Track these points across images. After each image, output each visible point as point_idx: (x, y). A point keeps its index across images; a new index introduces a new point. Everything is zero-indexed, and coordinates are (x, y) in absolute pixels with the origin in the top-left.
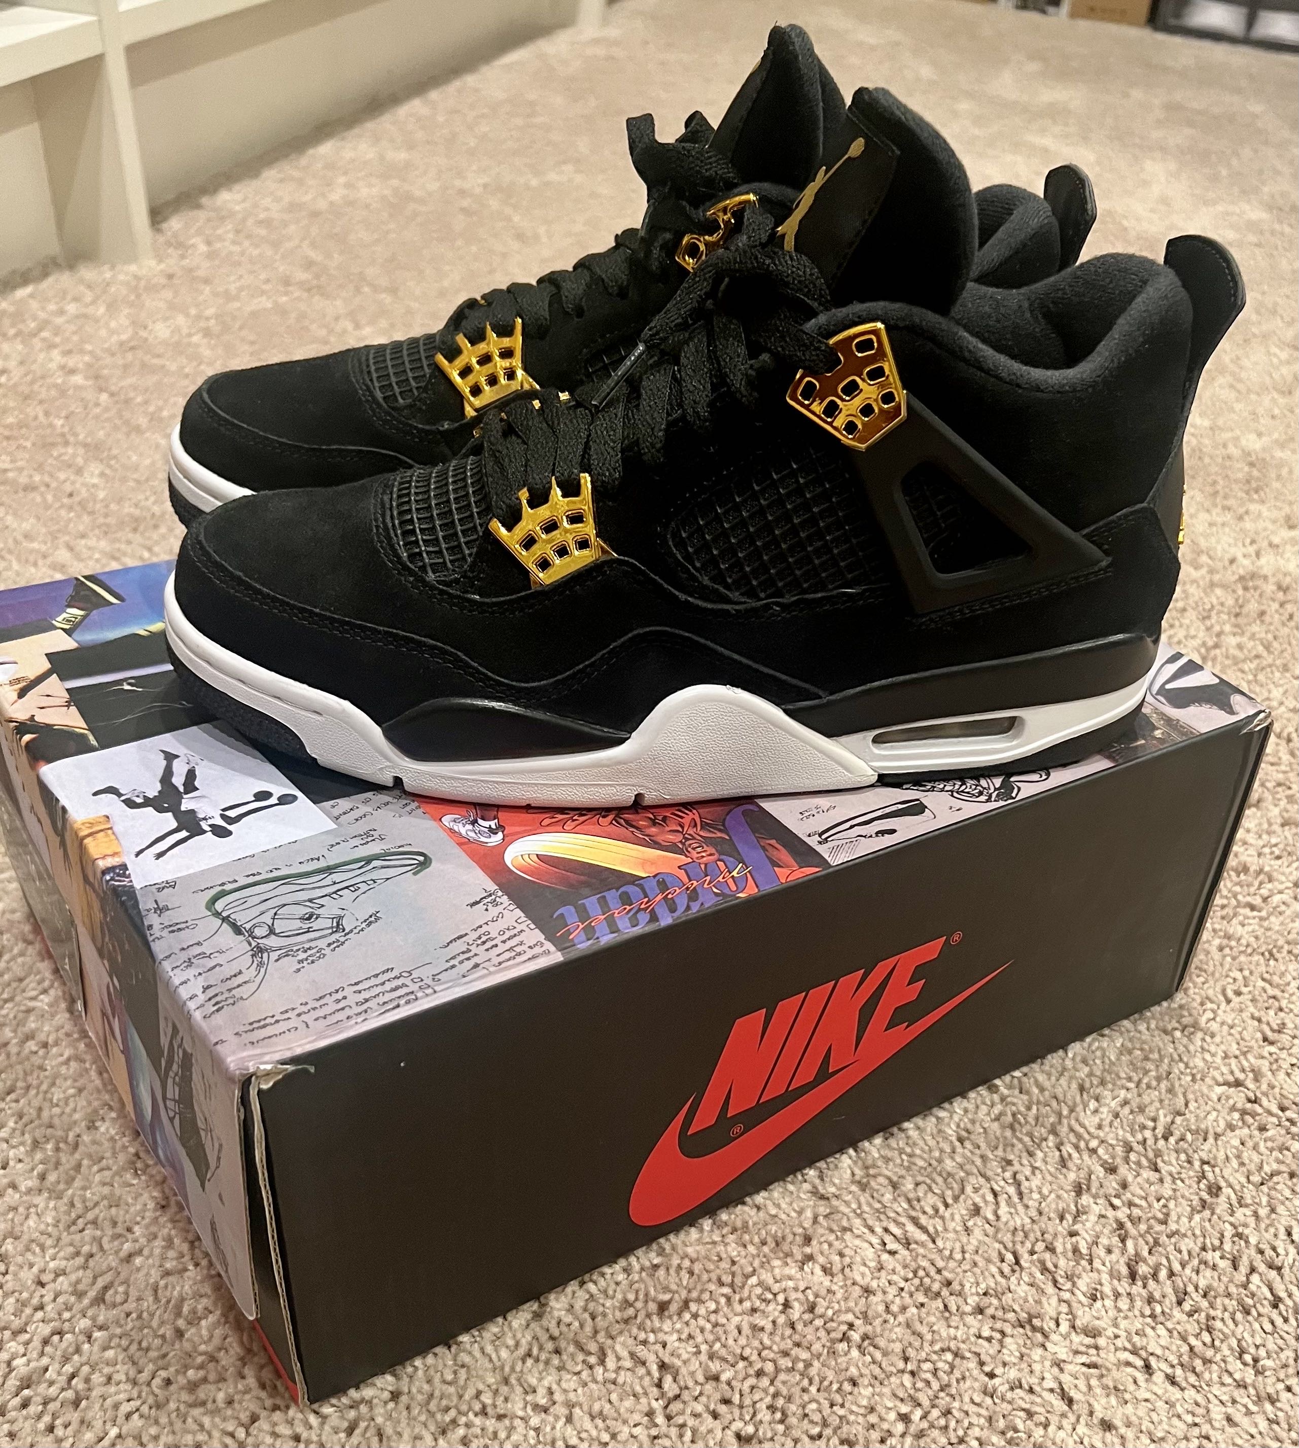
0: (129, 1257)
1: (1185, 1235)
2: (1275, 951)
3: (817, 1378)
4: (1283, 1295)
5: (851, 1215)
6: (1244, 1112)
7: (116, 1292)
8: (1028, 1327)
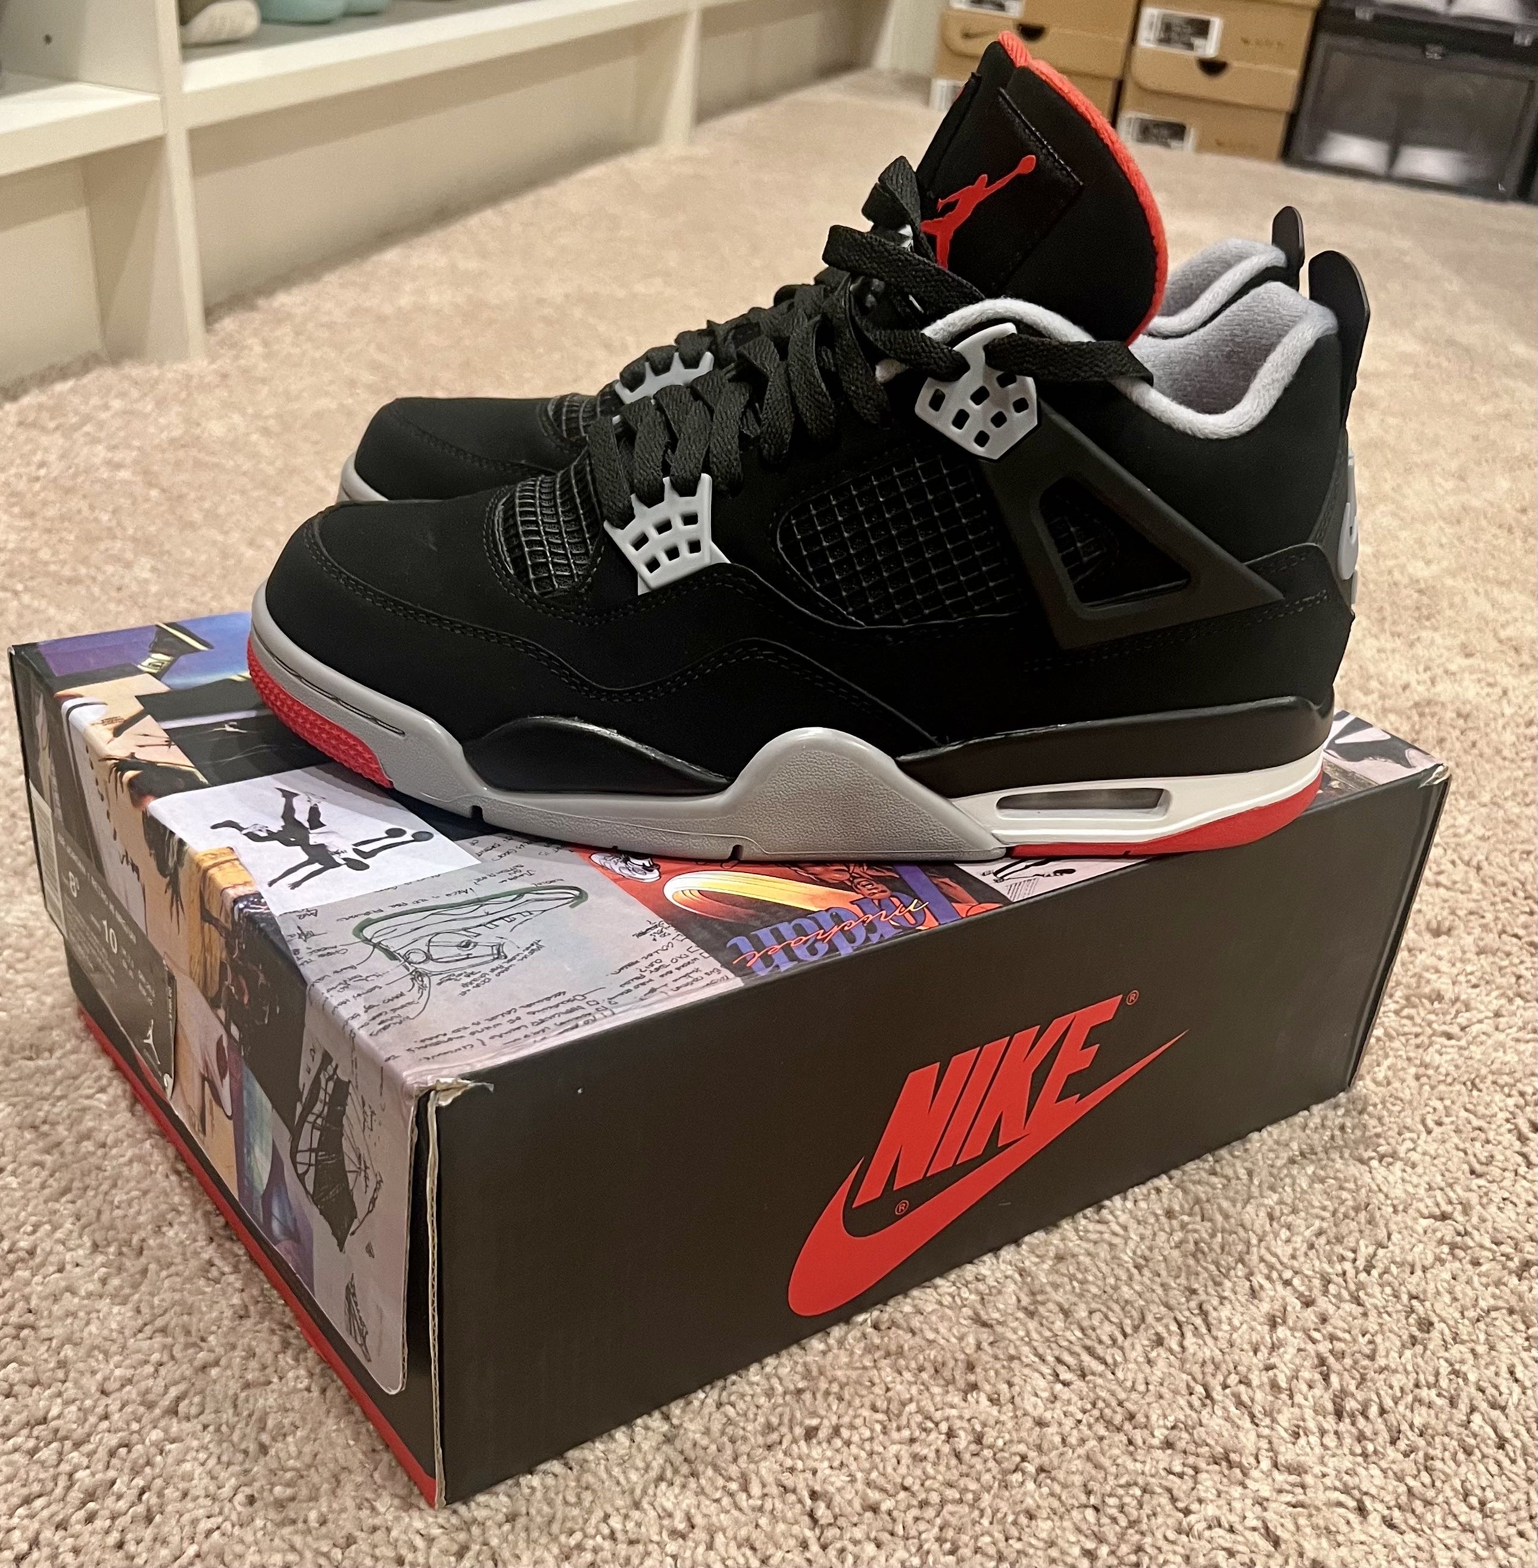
0: (204, 1368)
1: (1395, 1371)
2: (1477, 1081)
3: (989, 1511)
4: (1508, 1435)
5: (1018, 1343)
6: (1453, 1246)
7: (191, 1404)
8: (1224, 1464)
